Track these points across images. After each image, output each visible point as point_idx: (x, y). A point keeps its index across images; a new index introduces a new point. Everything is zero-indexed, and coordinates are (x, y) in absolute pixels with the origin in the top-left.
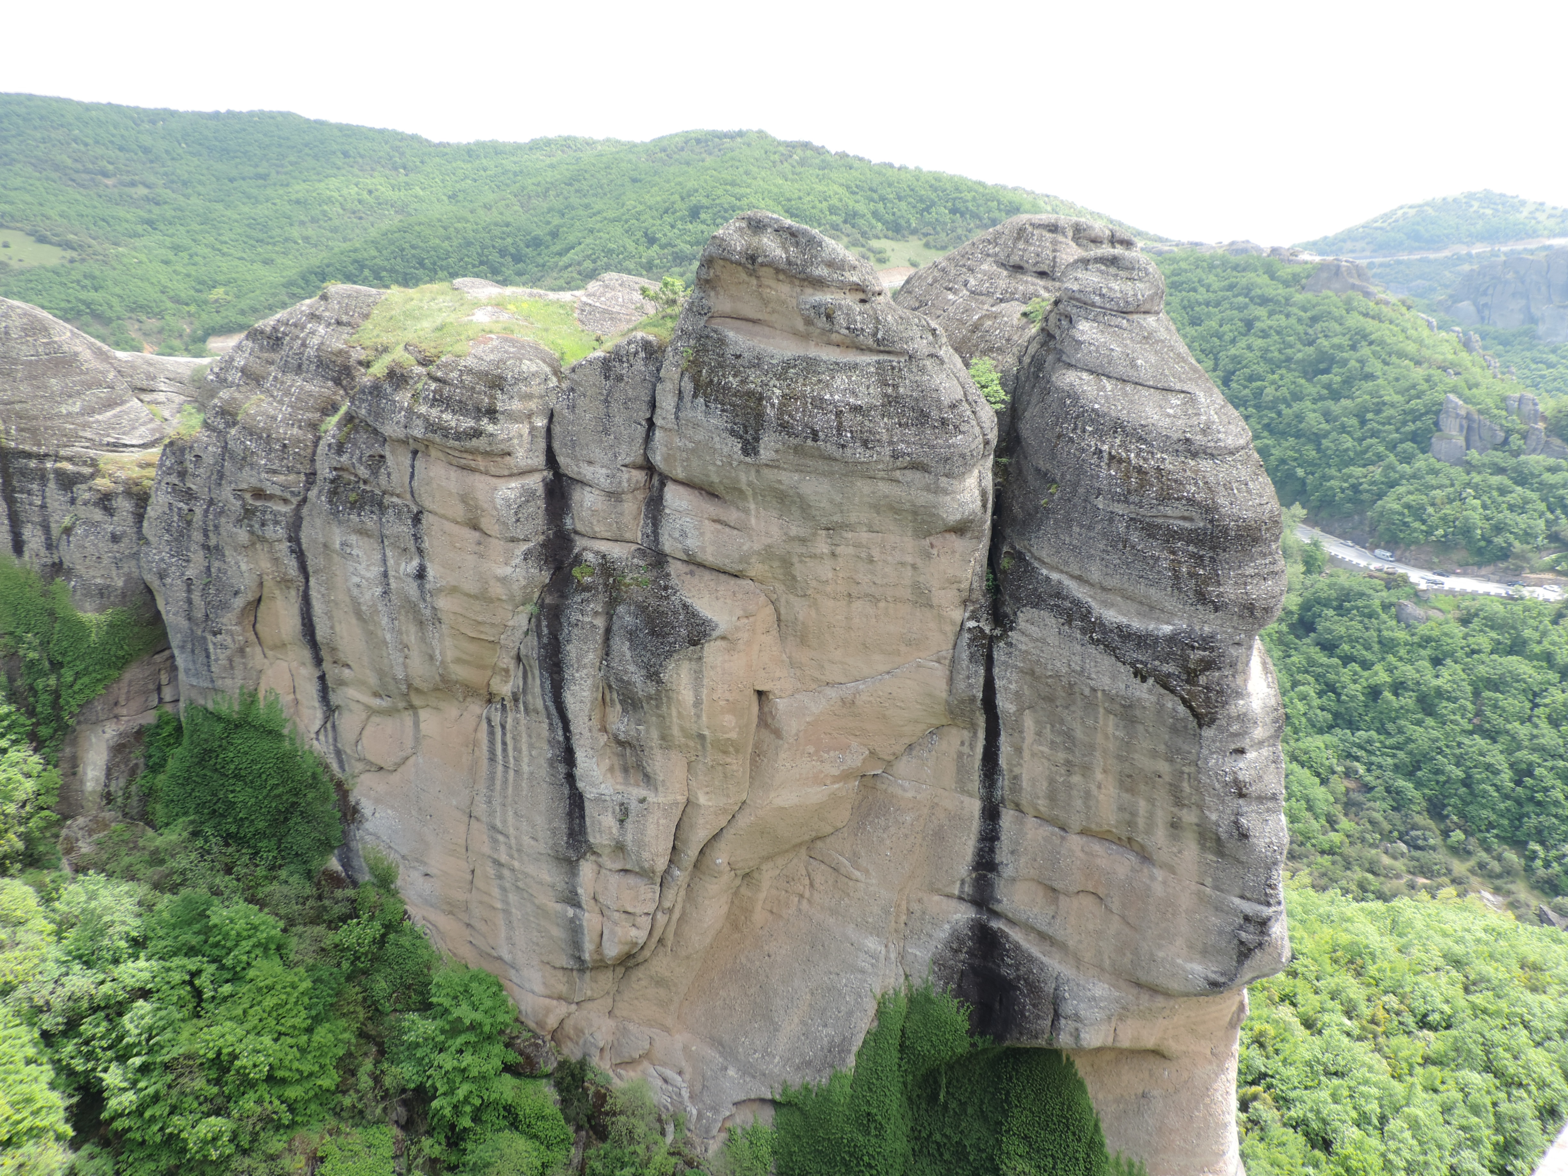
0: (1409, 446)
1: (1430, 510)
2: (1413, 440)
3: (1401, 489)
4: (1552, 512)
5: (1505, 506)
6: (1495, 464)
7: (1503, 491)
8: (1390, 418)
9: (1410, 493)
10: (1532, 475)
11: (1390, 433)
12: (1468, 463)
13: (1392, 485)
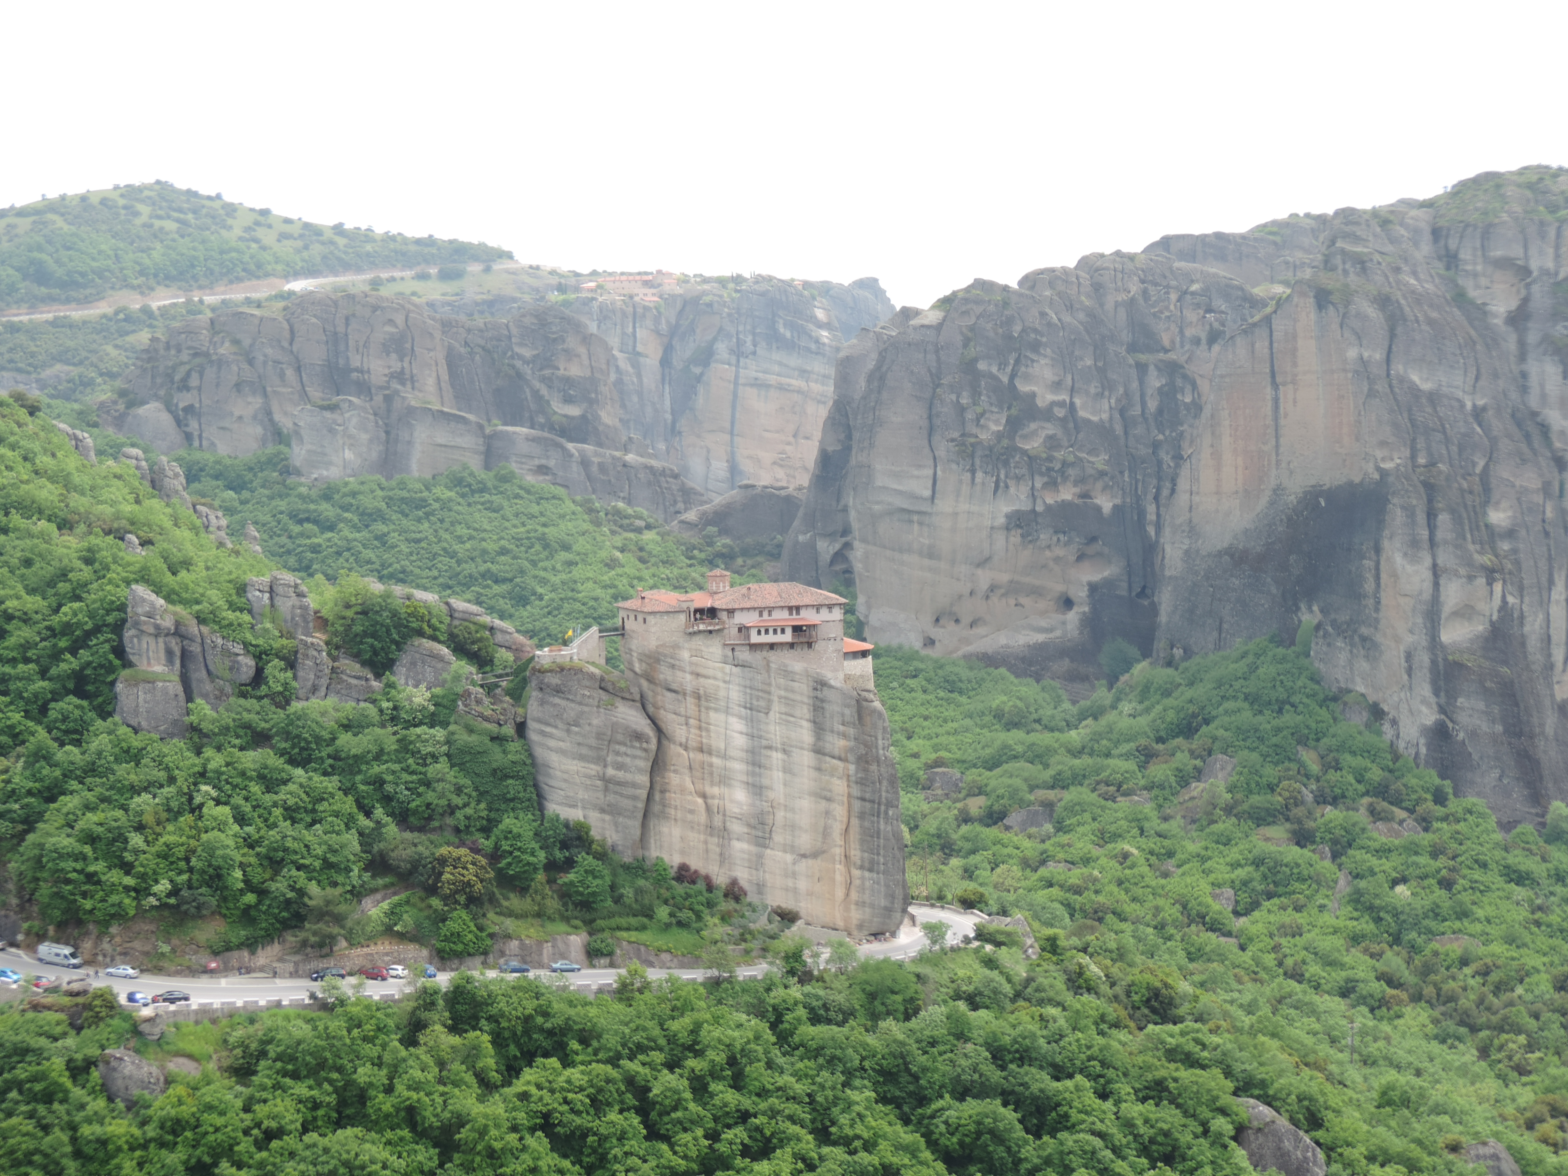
0: (70, 704)
1: (136, 840)
2: (80, 693)
3: (69, 803)
4: (368, 814)
5: (277, 812)
6: (247, 726)
7: (270, 783)
8: (26, 646)
9: (88, 807)
10: (318, 739)
11: (29, 679)
12: (194, 729)
13: (51, 794)
